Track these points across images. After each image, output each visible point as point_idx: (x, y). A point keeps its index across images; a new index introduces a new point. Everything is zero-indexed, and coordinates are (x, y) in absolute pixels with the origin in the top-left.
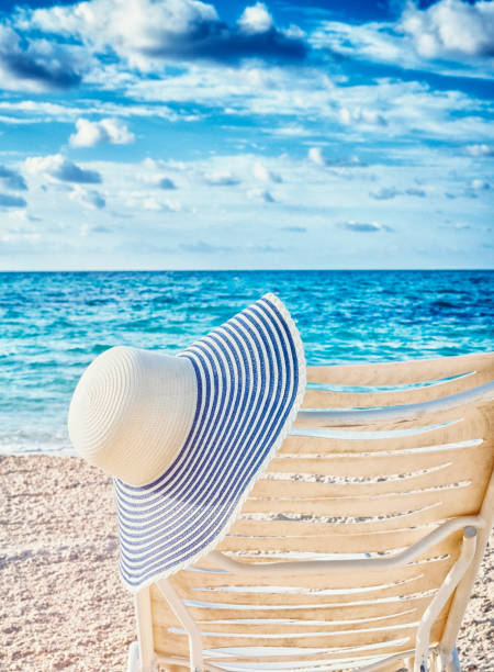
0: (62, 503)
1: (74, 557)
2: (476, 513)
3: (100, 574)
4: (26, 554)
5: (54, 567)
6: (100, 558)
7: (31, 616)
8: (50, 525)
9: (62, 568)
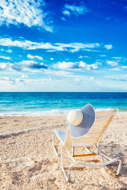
0: (34, 123)
1: (38, 130)
2: (106, 127)
3: (42, 132)
4: (32, 130)
5: (36, 131)
6: (41, 130)
7: (36, 137)
8: (33, 125)
9: (37, 131)
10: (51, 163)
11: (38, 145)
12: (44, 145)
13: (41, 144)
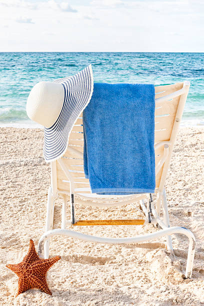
0: (20, 146)
1: (26, 165)
2: (169, 140)
3: (36, 171)
4: (7, 163)
5: (18, 168)
6: (35, 165)
7: (10, 185)
8: (16, 153)
9: (21, 168)
10: (22, 244)
11: (9, 203)
12: (25, 203)
13: (17, 201)
